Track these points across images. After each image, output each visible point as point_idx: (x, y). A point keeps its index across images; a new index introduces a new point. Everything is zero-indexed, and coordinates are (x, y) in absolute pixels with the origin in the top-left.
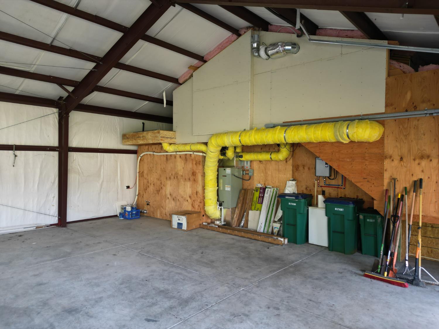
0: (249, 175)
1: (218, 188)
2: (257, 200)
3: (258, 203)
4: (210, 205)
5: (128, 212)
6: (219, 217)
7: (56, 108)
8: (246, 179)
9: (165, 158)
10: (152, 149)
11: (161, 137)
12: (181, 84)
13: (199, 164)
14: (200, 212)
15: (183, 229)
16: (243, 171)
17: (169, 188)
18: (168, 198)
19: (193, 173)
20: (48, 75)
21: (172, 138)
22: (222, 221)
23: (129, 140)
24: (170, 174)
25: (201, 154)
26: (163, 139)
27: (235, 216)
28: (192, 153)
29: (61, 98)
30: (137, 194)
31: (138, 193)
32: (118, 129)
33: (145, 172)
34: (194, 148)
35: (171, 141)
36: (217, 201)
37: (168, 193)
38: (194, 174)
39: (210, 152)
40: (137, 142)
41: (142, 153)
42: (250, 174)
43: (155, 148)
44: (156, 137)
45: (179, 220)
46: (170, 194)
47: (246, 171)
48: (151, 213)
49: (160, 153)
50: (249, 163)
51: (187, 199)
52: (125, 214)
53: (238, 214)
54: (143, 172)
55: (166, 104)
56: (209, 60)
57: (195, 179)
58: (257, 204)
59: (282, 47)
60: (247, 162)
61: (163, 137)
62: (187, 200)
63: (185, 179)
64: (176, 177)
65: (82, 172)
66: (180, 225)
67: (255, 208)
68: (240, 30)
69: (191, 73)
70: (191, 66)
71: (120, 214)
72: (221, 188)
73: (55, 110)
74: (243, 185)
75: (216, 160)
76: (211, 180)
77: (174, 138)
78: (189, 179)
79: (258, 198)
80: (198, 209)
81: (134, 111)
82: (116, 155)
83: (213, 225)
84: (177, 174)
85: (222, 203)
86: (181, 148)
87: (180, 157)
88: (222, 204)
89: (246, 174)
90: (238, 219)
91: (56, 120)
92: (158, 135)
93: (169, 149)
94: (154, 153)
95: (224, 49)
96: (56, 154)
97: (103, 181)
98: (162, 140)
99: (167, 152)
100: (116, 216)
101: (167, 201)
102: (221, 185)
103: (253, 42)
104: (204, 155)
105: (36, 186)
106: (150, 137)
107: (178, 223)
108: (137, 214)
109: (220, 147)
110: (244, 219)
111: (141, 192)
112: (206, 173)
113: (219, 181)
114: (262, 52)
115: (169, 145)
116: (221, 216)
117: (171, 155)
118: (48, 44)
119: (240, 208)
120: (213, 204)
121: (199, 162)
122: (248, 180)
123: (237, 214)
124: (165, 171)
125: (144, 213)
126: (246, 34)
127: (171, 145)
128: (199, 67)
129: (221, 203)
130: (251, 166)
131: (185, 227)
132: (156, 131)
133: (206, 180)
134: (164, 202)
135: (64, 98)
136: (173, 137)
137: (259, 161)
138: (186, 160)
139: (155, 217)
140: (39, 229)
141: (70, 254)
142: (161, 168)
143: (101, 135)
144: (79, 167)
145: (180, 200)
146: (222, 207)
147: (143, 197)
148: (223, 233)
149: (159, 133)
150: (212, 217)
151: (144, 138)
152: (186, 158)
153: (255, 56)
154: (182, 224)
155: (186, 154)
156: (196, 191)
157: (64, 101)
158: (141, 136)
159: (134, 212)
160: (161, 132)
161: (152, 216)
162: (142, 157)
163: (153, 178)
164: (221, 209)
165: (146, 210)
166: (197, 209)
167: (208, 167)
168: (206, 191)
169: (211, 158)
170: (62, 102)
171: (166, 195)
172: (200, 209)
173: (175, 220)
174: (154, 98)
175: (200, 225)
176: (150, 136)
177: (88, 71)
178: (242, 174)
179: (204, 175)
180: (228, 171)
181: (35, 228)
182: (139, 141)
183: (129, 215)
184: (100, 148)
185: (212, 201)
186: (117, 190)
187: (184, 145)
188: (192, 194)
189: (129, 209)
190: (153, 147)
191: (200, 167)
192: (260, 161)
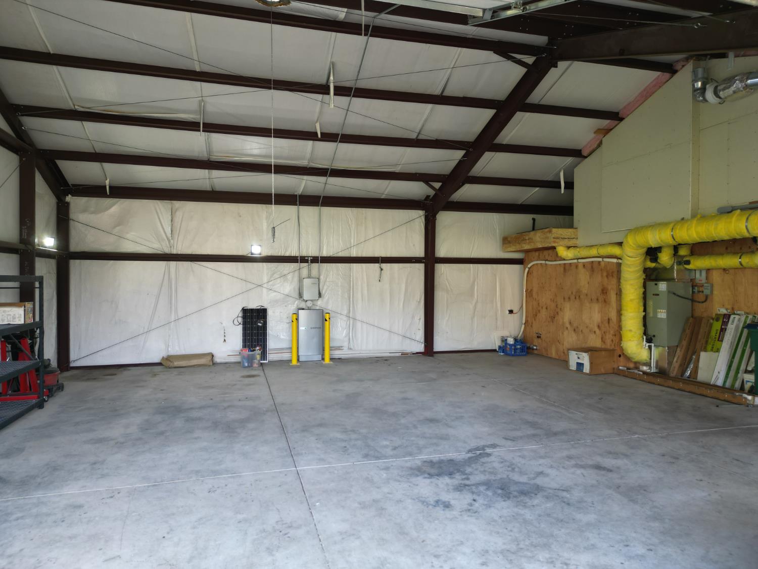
0: (705, 293)
1: (645, 314)
2: (718, 335)
3: (718, 340)
4: (630, 340)
5: (510, 345)
6: (646, 360)
7: (423, 210)
8: (700, 301)
9: (562, 269)
10: (545, 256)
11: (554, 238)
12: (586, 157)
13: (612, 276)
14: (614, 350)
15: (584, 371)
16: (693, 287)
17: (568, 314)
18: (567, 328)
19: (603, 290)
20: (414, 172)
21: (571, 239)
22: (652, 366)
23: (511, 245)
24: (570, 293)
25: (615, 260)
26: (557, 240)
27: (675, 359)
28: (600, 259)
29: (428, 197)
30: (524, 322)
31: (526, 321)
32: (498, 231)
33: (535, 290)
34: (604, 251)
35: (571, 243)
36: (642, 334)
37: (566, 319)
38: (605, 292)
39: (628, 258)
40: (522, 247)
41: (530, 263)
42: (707, 292)
43: (549, 255)
44: (547, 238)
45: (579, 358)
46: (570, 323)
47: (698, 287)
48: (543, 350)
49: (555, 261)
50: (704, 274)
51: (594, 330)
52: (506, 348)
53: (681, 357)
54: (531, 290)
55: (565, 188)
56: (628, 115)
57: (607, 300)
58: (717, 342)
59: (741, 81)
60: (701, 271)
61: (558, 238)
62: (595, 332)
63: (591, 300)
64: (577, 297)
65: (451, 289)
66: (580, 366)
67: (713, 348)
68: (674, 65)
69: (600, 140)
70: (599, 129)
71: (500, 347)
72: (651, 315)
73: (421, 213)
74: (693, 310)
75: (640, 268)
76: (631, 300)
77: (574, 238)
78: (597, 300)
79: (719, 332)
80: (611, 345)
81: (520, 203)
82: (494, 266)
83: (636, 371)
84: (579, 291)
85: (653, 338)
86: (584, 253)
87: (584, 266)
88: (652, 340)
89: (699, 292)
90: (681, 365)
91: (422, 224)
92: (549, 235)
93: (567, 255)
94: (547, 262)
95: (651, 96)
96: (421, 267)
97: (477, 302)
98: (554, 242)
99: (564, 260)
100: (494, 351)
101: (566, 333)
102: (650, 310)
103: (695, 81)
104: (620, 261)
105: (402, 304)
106: (538, 240)
107: (577, 363)
108: (522, 350)
109: (644, 248)
110: (692, 366)
111: (529, 319)
112: (623, 291)
113: (647, 302)
114: (709, 95)
115: (566, 249)
116: (651, 359)
117: (570, 264)
118: (414, 139)
119: (684, 348)
120: (635, 339)
121: (613, 272)
122: (703, 302)
123: (678, 358)
124: (562, 289)
125: (533, 349)
126: (684, 69)
127: (570, 249)
128: (611, 129)
129: (651, 338)
130: (707, 278)
131: (587, 369)
132: (546, 230)
133: (623, 301)
134: (561, 334)
135: (431, 197)
136: (573, 236)
137: (722, 270)
138: (592, 270)
139: (549, 356)
140: (405, 355)
141: (435, 380)
142: (557, 284)
143: (474, 241)
144: (447, 283)
145: (584, 331)
146: (653, 345)
147: (531, 326)
148: (649, 382)
149: (550, 232)
150: (634, 359)
151: (531, 240)
152: (592, 268)
153: (699, 101)
154: (583, 364)
155: (592, 262)
156: (607, 318)
157: (431, 200)
158: (527, 238)
159: (519, 347)
160: (554, 230)
161: (544, 354)
162: (530, 268)
163: (545, 298)
164: (650, 347)
165: (536, 344)
166: (609, 345)
167: (626, 281)
168: (623, 318)
169: (629, 266)
170: (428, 202)
171: (563, 323)
172: (615, 346)
173: (574, 358)
174: (547, 181)
175: (614, 369)
176: (539, 237)
177: (456, 162)
178: (691, 293)
179: (619, 293)
180: (663, 286)
181: (400, 354)
182: (525, 245)
183: (511, 349)
184: (474, 257)
185: (633, 333)
186: (496, 315)
187: (588, 248)
188: (602, 322)
189: (511, 341)
190: (546, 253)
191: (614, 281)
192: (724, 270)
